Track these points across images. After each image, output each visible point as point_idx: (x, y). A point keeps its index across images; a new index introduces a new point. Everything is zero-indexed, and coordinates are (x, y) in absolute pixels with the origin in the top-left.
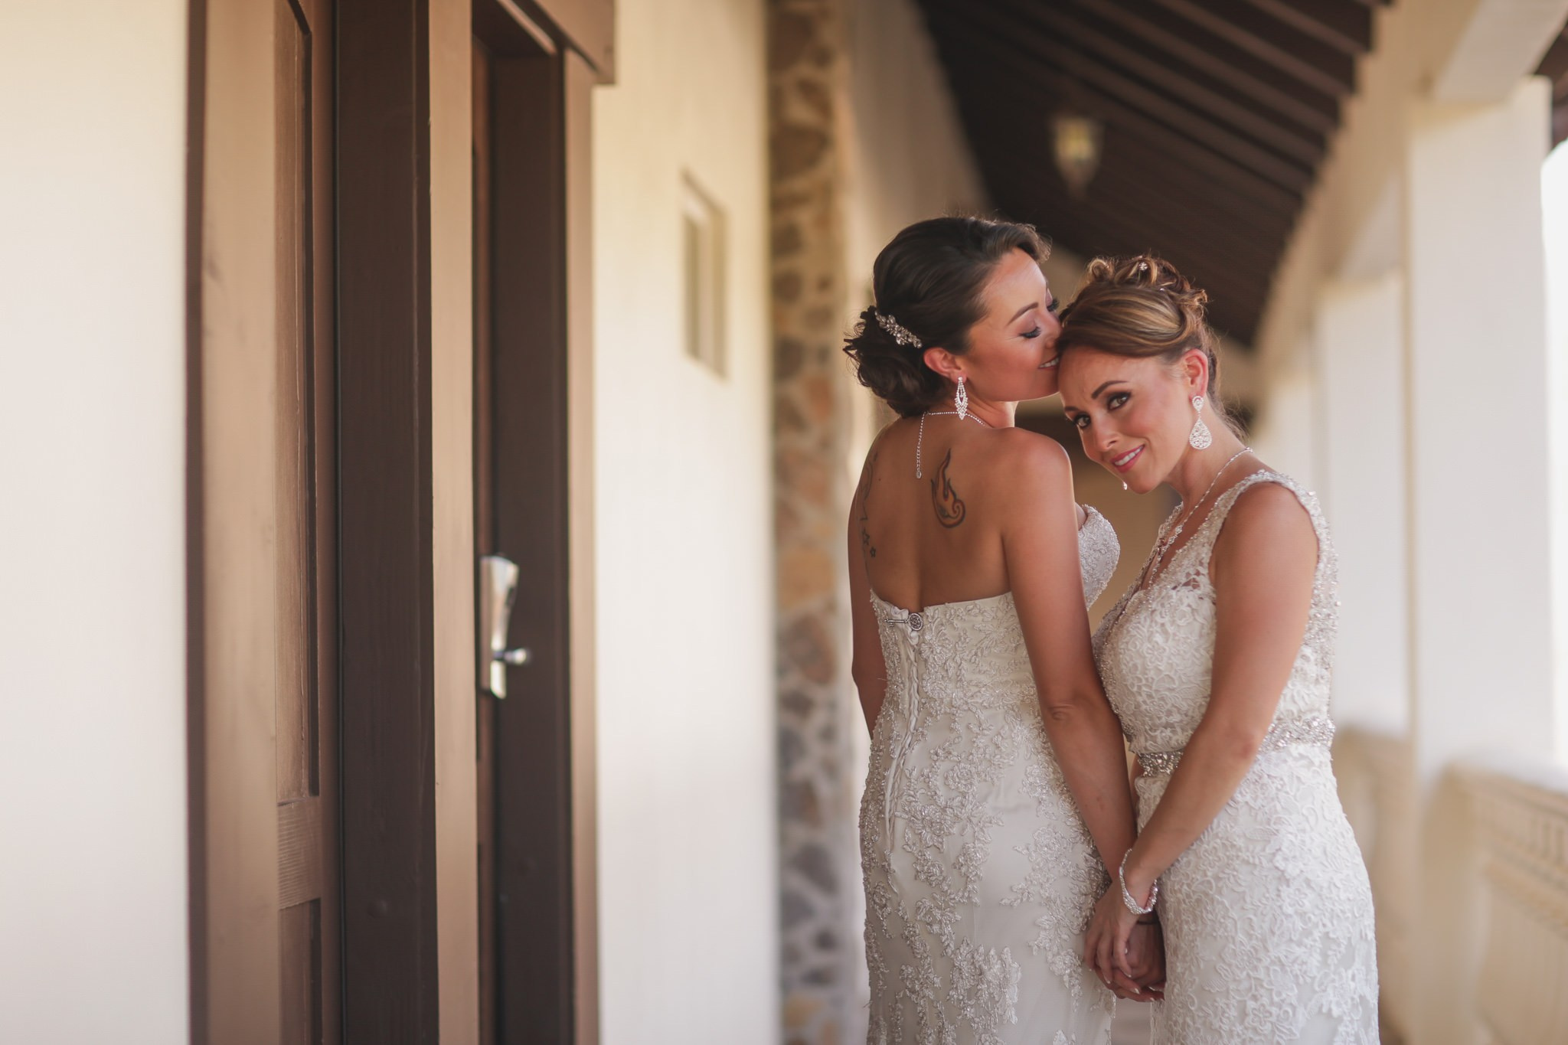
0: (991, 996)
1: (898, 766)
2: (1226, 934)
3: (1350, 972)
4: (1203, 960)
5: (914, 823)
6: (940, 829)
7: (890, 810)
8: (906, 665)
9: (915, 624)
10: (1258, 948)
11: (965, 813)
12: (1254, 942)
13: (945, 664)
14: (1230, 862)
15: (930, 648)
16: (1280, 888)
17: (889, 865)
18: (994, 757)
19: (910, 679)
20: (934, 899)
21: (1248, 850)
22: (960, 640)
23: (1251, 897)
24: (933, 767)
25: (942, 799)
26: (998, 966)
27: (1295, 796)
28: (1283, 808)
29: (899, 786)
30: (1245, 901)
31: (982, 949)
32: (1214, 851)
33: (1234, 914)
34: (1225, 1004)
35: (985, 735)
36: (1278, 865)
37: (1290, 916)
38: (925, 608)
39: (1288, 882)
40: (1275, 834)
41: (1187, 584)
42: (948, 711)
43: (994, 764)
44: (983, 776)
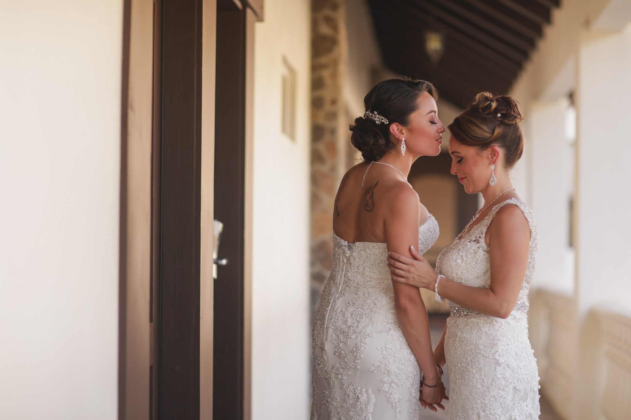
0: (361, 409)
1: (332, 306)
2: (473, 384)
3: (525, 404)
4: (464, 395)
5: (336, 331)
6: (347, 335)
7: (327, 324)
8: (342, 264)
9: (350, 248)
10: (486, 391)
11: (358, 330)
12: (484, 388)
13: (359, 266)
14: (477, 355)
15: (354, 259)
16: (496, 367)
17: (324, 347)
18: (373, 308)
19: (342, 270)
20: (341, 364)
21: (484, 351)
22: (367, 258)
23: (484, 370)
24: (347, 309)
25: (349, 322)
26: (366, 396)
27: (506, 331)
28: (500, 334)
29: (331, 314)
30: (481, 371)
31: (359, 388)
32: (471, 350)
33: (476, 376)
34: (472, 413)
35: (370, 299)
36: (496, 357)
37: (500, 379)
38: (355, 242)
39: (500, 365)
40: (496, 345)
41: (475, 241)
42: (356, 286)
43: (373, 311)
44: (368, 315)
